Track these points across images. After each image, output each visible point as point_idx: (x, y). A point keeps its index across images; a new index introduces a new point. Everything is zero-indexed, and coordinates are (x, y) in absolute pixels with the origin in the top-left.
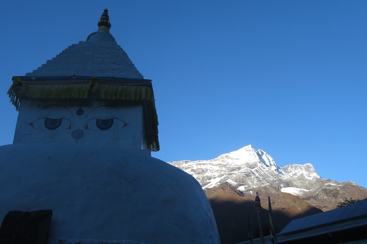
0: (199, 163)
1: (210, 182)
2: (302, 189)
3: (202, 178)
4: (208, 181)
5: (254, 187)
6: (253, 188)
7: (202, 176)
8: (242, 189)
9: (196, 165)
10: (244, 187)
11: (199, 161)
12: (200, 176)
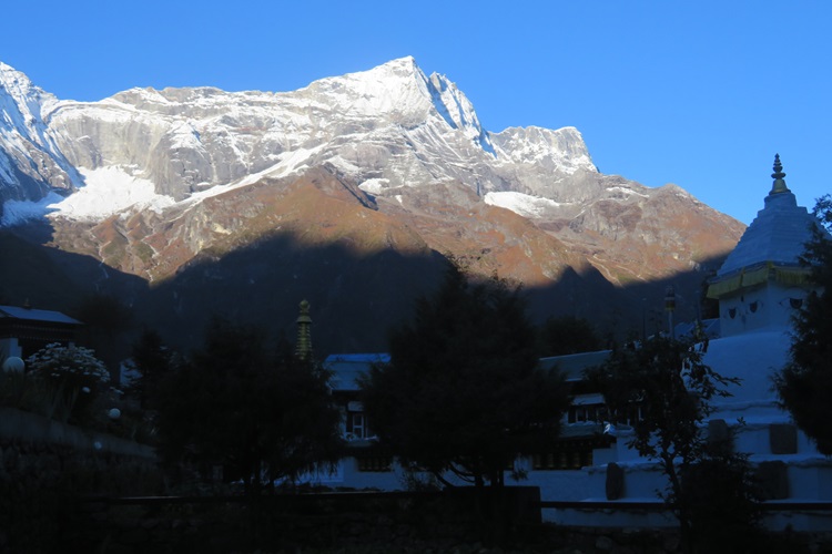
0: (248, 98)
1: (277, 161)
2: (544, 199)
3: (255, 147)
4: (272, 157)
5: (409, 183)
6: (406, 187)
7: (254, 141)
8: (373, 186)
9: (240, 105)
10: (380, 182)
11: (249, 94)
12: (250, 140)
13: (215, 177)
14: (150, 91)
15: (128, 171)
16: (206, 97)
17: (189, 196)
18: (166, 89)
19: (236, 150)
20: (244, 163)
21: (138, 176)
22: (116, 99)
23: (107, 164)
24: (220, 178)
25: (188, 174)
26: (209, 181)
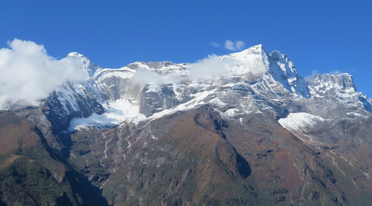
0: (184, 66)
1: (193, 97)
2: (317, 117)
3: (185, 91)
4: (192, 95)
5: (247, 112)
6: (245, 114)
7: (185, 87)
8: (231, 113)
9: (180, 70)
10: (235, 111)
11: (185, 65)
12: (183, 87)
13: (165, 105)
14: (143, 63)
15: (130, 101)
16: (166, 66)
17: (152, 115)
18: (149, 63)
19: (176, 92)
20: (179, 98)
21: (133, 103)
22: (128, 67)
23: (122, 97)
24: (167, 106)
25: (153, 104)
26: (162, 107)
